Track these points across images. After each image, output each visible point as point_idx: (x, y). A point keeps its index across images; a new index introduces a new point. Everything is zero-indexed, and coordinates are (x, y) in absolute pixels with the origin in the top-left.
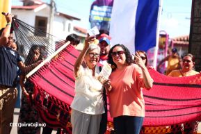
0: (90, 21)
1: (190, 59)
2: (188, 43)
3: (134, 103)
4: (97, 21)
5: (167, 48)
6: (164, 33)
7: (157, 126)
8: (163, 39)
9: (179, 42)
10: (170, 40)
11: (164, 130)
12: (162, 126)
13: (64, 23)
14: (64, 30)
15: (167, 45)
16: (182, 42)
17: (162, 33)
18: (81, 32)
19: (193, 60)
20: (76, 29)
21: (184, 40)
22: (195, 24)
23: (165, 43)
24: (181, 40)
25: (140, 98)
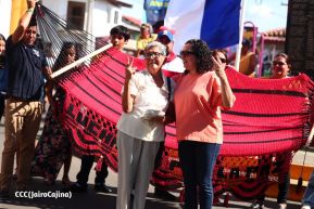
0: (145, 7)
1: (283, 60)
2: (284, 39)
3: (209, 127)
4: (156, 8)
5: (255, 47)
6: (250, 25)
7: (236, 156)
8: (250, 34)
9: (271, 38)
10: (259, 36)
11: (246, 162)
12: (243, 156)
13: (109, 11)
14: (109, 21)
15: (255, 43)
16: (275, 38)
17: (247, 25)
18: (132, 23)
19: (288, 62)
20: (125, 20)
21: (279, 35)
22: (295, 12)
23: (252, 39)
24: (274, 35)
25: (217, 118)
